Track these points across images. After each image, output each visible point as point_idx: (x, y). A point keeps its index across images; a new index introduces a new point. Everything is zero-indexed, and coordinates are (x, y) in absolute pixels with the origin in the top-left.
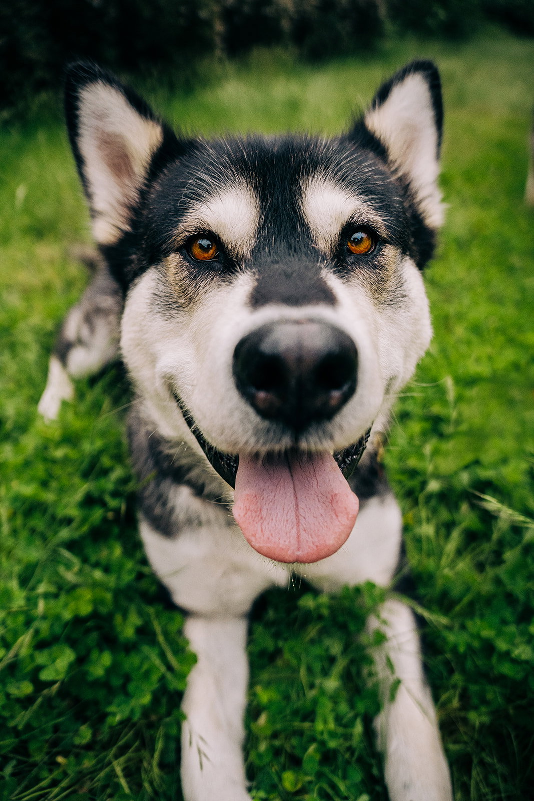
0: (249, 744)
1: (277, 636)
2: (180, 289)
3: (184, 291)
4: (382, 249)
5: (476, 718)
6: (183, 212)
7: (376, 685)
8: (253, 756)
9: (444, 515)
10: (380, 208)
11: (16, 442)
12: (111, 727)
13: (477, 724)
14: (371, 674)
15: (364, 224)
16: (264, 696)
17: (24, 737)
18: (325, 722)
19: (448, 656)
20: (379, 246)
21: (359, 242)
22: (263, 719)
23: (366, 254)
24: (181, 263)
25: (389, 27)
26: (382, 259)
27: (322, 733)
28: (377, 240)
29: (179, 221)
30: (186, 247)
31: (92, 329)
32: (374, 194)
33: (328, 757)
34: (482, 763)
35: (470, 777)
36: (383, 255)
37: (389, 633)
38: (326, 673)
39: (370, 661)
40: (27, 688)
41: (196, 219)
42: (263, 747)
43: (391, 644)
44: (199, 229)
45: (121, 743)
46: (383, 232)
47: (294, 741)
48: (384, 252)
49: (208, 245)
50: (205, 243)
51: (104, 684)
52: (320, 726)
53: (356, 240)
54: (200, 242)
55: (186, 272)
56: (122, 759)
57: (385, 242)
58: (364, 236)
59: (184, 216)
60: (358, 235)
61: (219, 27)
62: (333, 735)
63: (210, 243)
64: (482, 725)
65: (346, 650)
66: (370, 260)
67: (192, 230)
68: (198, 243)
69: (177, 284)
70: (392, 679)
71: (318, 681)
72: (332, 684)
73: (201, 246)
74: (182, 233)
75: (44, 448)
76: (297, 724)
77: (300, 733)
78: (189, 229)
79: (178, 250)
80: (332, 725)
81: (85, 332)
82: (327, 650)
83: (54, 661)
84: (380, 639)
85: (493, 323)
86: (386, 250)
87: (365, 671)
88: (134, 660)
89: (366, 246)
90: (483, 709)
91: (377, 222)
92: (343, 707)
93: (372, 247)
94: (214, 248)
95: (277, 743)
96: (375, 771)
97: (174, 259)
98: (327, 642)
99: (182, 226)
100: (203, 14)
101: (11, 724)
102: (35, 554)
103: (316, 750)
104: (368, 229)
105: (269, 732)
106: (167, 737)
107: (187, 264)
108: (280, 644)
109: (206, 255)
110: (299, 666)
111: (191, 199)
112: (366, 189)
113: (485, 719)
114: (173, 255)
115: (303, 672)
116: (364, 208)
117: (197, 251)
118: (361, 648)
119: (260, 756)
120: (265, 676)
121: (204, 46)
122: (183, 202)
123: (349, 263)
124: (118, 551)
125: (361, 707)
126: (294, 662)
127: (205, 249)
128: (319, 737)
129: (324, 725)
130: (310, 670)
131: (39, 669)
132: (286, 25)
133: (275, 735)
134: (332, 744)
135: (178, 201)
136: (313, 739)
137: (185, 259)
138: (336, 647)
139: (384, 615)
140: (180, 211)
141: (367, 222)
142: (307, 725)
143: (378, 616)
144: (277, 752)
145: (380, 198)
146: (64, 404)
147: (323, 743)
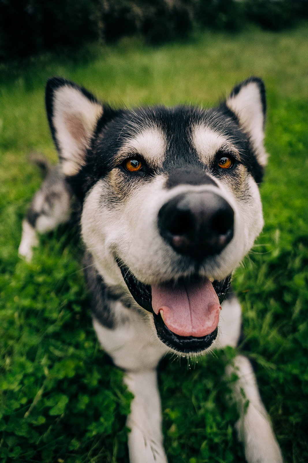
0: (166, 443)
1: (175, 379)
2: (119, 188)
3: (121, 190)
4: (237, 166)
5: (294, 419)
6: (120, 145)
7: (235, 405)
8: (170, 450)
9: (260, 305)
10: (236, 143)
11: (12, 273)
12: (89, 438)
13: (294, 422)
14: (231, 398)
15: (229, 153)
16: (173, 415)
17: (39, 449)
18: (211, 427)
19: (272, 385)
20: (236, 164)
21: (224, 162)
22: (173, 428)
23: (229, 169)
24: (119, 173)
25: (195, 24)
26: (237, 171)
27: (210, 434)
28: (234, 162)
29: (118, 150)
30: (123, 165)
31: (51, 206)
32: (232, 135)
33: (213, 447)
34: (298, 445)
35: (292, 454)
36: (238, 169)
37: (239, 374)
38: (206, 399)
39: (230, 391)
40: (42, 420)
41: (128, 148)
42: (175, 444)
43: (242, 381)
44: (130, 154)
45: (93, 448)
46: (239, 158)
47: (193, 439)
48: (239, 167)
49: (136, 163)
50: (134, 162)
51: (84, 414)
52: (209, 430)
53: (222, 161)
54: (131, 161)
55: (123, 178)
56: (95, 458)
57: (239, 163)
58: (227, 159)
59: (120, 147)
60: (224, 159)
61: (101, 25)
62: (216, 434)
63: (137, 162)
64: (297, 424)
65: (215, 386)
66: (231, 171)
67: (126, 155)
68: (130, 162)
69: (117, 186)
70: (244, 401)
71: (202, 404)
72: (210, 405)
73: (132, 164)
74: (120, 157)
75: (31, 276)
76: (193, 430)
77: (195, 435)
78: (124, 155)
79: (117, 166)
80: (215, 429)
81: (46, 207)
82: (205, 386)
83: (56, 403)
84: (235, 378)
85: (275, 195)
86: (240, 167)
87: (227, 397)
88: (99, 399)
89: (228, 165)
90: (296, 414)
91: (236, 152)
92: (219, 418)
93: (231, 165)
94: (140, 165)
95: (182, 441)
96: (240, 454)
97: (115, 172)
98: (205, 381)
99: (120, 153)
100: (92, 18)
101: (32, 441)
102: (35, 340)
103: (207, 444)
104: (230, 156)
105: (177, 435)
106: (120, 443)
107: (123, 173)
108: (178, 384)
109: (135, 169)
110: (191, 396)
111: (124, 137)
112: (228, 132)
113: (299, 420)
114: (114, 169)
115: (193, 400)
116: (228, 143)
117: (129, 166)
118: (224, 384)
119: (174, 449)
120: (170, 403)
121: (93, 36)
122: (120, 139)
123: (220, 172)
124: (83, 336)
125: (228, 417)
126: (187, 394)
127: (134, 166)
128: (209, 437)
129: (211, 429)
130: (197, 398)
131: (49, 408)
132: (138, 24)
133: (180, 437)
134: (216, 440)
135: (116, 139)
136: (204, 438)
137: (121, 171)
138: (210, 385)
139: (237, 364)
140: (118, 144)
141: (230, 151)
142: (199, 430)
143: (233, 365)
144: (182, 446)
145: (236, 138)
146: (34, 249)
147: (211, 440)
